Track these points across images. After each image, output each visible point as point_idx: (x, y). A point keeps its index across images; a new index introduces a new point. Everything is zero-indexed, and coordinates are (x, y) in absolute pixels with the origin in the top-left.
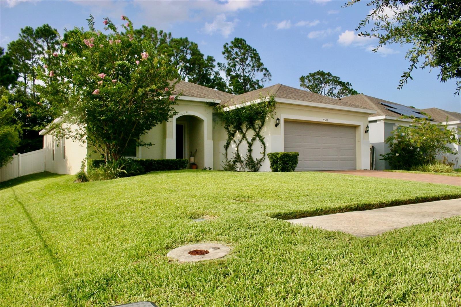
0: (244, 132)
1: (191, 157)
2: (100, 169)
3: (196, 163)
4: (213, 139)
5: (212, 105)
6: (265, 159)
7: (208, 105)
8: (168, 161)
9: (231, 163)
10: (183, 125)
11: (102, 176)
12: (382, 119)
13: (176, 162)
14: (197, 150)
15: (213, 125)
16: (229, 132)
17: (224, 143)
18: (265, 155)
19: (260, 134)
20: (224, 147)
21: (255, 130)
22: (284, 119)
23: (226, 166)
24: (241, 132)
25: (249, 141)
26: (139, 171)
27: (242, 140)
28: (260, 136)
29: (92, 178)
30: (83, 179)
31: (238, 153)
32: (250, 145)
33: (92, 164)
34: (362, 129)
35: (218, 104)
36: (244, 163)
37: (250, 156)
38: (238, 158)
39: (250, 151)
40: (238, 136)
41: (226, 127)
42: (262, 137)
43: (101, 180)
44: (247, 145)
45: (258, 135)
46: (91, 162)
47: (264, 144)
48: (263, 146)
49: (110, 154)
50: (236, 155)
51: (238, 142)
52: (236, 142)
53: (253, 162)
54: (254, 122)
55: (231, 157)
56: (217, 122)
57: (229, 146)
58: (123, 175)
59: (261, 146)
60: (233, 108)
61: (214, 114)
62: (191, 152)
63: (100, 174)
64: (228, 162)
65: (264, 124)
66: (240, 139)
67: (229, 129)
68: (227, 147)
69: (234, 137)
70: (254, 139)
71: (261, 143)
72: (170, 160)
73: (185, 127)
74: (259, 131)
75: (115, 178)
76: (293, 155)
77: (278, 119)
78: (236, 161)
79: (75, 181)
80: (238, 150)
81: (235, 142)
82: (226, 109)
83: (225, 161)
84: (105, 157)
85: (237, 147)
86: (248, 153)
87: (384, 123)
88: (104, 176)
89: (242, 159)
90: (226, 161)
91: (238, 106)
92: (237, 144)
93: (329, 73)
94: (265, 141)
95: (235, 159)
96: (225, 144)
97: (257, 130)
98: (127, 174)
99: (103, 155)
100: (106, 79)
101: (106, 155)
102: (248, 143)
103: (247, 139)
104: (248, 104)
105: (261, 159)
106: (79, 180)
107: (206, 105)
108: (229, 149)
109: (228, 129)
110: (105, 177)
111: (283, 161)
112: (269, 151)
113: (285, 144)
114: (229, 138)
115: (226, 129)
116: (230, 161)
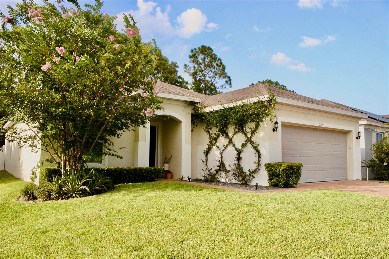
0: (231, 137)
1: (165, 163)
2: (53, 184)
3: (170, 171)
4: (192, 144)
5: (192, 104)
6: (259, 170)
7: (186, 105)
8: (141, 170)
9: (213, 172)
10: (155, 127)
11: (56, 194)
12: (362, 125)
13: (150, 171)
14: (172, 155)
15: (191, 128)
16: (210, 136)
17: (205, 148)
18: (259, 165)
19: (252, 140)
20: (204, 153)
21: (246, 135)
22: (282, 122)
23: (206, 175)
24: (227, 136)
25: (236, 147)
26: (106, 186)
27: (227, 146)
28: (253, 141)
29: (42, 196)
30: (30, 196)
31: (222, 161)
32: (239, 152)
33: (45, 174)
34: (354, 135)
35: (197, 103)
36: (231, 173)
37: (239, 165)
38: (222, 167)
39: (239, 159)
40: (222, 141)
41: (207, 129)
42: (256, 144)
43: (53, 199)
44: (236, 152)
45: (249, 140)
46: (44, 171)
47: (258, 152)
48: (257, 155)
49: (69, 162)
50: (220, 163)
51: (222, 148)
52: (220, 148)
53: (243, 173)
54: (244, 125)
55: (213, 164)
56: (196, 124)
57: (211, 151)
58: (84, 193)
59: (255, 155)
60: (217, 108)
61: (193, 116)
62: (166, 158)
63: (53, 190)
64: (209, 171)
65: (259, 128)
66: (226, 145)
67: (211, 133)
68: (207, 153)
69: (216, 142)
70: (244, 146)
71: (255, 151)
72: (143, 168)
73: (158, 128)
74: (252, 136)
75: (74, 197)
76: (296, 167)
77: (276, 123)
78: (220, 170)
79: (20, 197)
80: (222, 158)
81: (218, 147)
82: (208, 110)
83: (204, 169)
84: (62, 166)
85: (222, 154)
86: (237, 162)
87: (365, 128)
88: (57, 195)
89: (228, 168)
90: (206, 169)
91: (226, 106)
92: (221, 151)
93: (277, 82)
94: (259, 148)
95: (218, 168)
96: (206, 150)
97: (249, 135)
98: (89, 193)
99: (59, 163)
100: (65, 57)
101: (62, 163)
102: (236, 149)
103: (234, 145)
104: (239, 103)
105: (255, 170)
106: (24, 196)
107: (184, 105)
108: (209, 156)
109: (209, 132)
110: (59, 196)
111: (287, 174)
112: (265, 160)
113: (282, 152)
114: (211, 142)
115: (206, 132)
116: (211, 169)
